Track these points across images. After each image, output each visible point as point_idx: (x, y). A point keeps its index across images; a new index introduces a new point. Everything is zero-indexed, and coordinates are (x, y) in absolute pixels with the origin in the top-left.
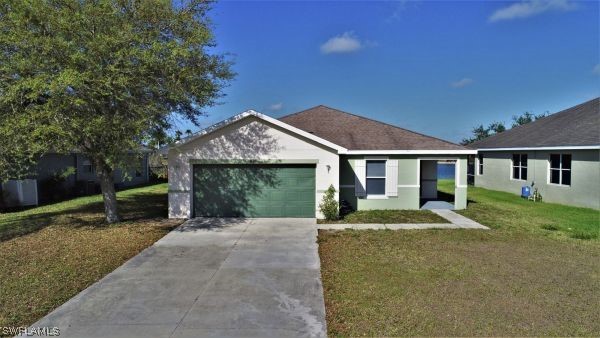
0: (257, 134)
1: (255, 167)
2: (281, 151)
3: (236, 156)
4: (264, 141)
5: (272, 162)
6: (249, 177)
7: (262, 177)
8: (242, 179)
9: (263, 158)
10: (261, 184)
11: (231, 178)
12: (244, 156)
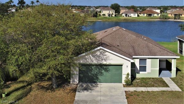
0: (102, 55)
1: (101, 66)
2: (111, 60)
3: (95, 62)
4: (105, 57)
5: (107, 64)
6: (99, 69)
7: (104, 69)
8: (97, 70)
9: (104, 63)
10: (103, 71)
11: (93, 69)
12: (97, 62)
